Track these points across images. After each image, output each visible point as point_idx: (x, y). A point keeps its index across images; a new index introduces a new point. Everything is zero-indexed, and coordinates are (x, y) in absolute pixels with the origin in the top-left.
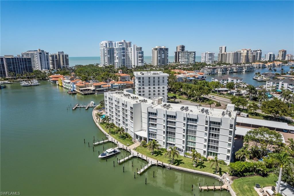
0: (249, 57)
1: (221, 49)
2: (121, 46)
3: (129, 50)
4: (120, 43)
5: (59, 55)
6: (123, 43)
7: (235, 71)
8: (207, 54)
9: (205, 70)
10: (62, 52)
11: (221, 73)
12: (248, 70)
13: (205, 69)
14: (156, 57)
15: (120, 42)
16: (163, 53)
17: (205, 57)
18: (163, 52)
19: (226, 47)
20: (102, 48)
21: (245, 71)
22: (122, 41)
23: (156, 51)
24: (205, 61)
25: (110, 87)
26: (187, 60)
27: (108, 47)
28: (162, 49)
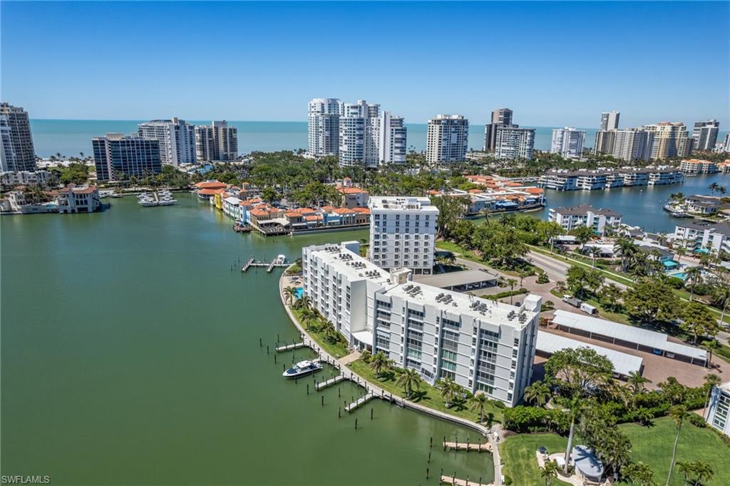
0: (677, 142)
1: (606, 119)
2: (356, 113)
3: (375, 124)
4: (352, 107)
5: (216, 129)
6: (360, 107)
7: (626, 182)
8: (565, 133)
9: (549, 179)
10: (224, 123)
11: (590, 188)
12: (663, 181)
13: (550, 177)
14: (437, 140)
15: (352, 105)
16: (453, 132)
17: (562, 141)
18: (453, 129)
19: (618, 116)
20: (313, 115)
21: (655, 184)
22: (359, 103)
23: (438, 126)
24: (561, 150)
25: (321, 220)
26: (512, 149)
27: (326, 112)
28: (452, 121)
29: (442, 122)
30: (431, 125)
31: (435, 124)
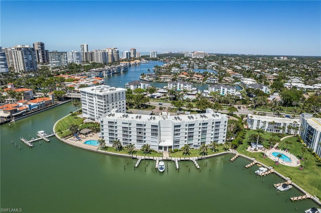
0: (114, 55)
1: (83, 47)
7: (115, 72)
8: (74, 53)
11: (107, 75)
13: (91, 72)
14: (21, 59)
17: (73, 57)
18: (29, 53)
23: (20, 52)
24: (73, 61)
25: (28, 109)
26: (59, 62)
28: (27, 48)
29: (22, 49)
30: (15, 51)
31: (18, 50)
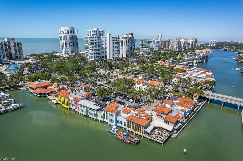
0: (186, 44)
1: (157, 36)
2: (95, 34)
3: (103, 40)
4: (93, 31)
5: (9, 42)
6: (96, 31)
10: (13, 39)
11: (197, 64)
14: (125, 46)
15: (92, 30)
18: (130, 42)
19: (161, 35)
20: (62, 35)
22: (95, 29)
26: (148, 49)
27: (70, 34)
28: (130, 38)
29: (127, 38)
30: (122, 40)
31: (124, 39)
